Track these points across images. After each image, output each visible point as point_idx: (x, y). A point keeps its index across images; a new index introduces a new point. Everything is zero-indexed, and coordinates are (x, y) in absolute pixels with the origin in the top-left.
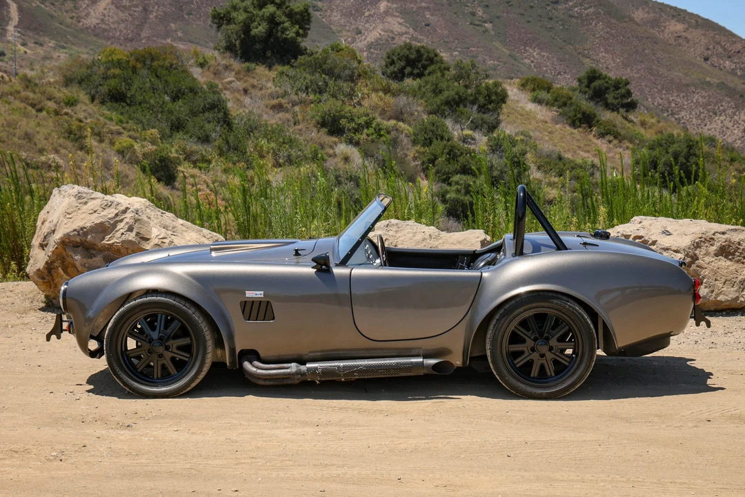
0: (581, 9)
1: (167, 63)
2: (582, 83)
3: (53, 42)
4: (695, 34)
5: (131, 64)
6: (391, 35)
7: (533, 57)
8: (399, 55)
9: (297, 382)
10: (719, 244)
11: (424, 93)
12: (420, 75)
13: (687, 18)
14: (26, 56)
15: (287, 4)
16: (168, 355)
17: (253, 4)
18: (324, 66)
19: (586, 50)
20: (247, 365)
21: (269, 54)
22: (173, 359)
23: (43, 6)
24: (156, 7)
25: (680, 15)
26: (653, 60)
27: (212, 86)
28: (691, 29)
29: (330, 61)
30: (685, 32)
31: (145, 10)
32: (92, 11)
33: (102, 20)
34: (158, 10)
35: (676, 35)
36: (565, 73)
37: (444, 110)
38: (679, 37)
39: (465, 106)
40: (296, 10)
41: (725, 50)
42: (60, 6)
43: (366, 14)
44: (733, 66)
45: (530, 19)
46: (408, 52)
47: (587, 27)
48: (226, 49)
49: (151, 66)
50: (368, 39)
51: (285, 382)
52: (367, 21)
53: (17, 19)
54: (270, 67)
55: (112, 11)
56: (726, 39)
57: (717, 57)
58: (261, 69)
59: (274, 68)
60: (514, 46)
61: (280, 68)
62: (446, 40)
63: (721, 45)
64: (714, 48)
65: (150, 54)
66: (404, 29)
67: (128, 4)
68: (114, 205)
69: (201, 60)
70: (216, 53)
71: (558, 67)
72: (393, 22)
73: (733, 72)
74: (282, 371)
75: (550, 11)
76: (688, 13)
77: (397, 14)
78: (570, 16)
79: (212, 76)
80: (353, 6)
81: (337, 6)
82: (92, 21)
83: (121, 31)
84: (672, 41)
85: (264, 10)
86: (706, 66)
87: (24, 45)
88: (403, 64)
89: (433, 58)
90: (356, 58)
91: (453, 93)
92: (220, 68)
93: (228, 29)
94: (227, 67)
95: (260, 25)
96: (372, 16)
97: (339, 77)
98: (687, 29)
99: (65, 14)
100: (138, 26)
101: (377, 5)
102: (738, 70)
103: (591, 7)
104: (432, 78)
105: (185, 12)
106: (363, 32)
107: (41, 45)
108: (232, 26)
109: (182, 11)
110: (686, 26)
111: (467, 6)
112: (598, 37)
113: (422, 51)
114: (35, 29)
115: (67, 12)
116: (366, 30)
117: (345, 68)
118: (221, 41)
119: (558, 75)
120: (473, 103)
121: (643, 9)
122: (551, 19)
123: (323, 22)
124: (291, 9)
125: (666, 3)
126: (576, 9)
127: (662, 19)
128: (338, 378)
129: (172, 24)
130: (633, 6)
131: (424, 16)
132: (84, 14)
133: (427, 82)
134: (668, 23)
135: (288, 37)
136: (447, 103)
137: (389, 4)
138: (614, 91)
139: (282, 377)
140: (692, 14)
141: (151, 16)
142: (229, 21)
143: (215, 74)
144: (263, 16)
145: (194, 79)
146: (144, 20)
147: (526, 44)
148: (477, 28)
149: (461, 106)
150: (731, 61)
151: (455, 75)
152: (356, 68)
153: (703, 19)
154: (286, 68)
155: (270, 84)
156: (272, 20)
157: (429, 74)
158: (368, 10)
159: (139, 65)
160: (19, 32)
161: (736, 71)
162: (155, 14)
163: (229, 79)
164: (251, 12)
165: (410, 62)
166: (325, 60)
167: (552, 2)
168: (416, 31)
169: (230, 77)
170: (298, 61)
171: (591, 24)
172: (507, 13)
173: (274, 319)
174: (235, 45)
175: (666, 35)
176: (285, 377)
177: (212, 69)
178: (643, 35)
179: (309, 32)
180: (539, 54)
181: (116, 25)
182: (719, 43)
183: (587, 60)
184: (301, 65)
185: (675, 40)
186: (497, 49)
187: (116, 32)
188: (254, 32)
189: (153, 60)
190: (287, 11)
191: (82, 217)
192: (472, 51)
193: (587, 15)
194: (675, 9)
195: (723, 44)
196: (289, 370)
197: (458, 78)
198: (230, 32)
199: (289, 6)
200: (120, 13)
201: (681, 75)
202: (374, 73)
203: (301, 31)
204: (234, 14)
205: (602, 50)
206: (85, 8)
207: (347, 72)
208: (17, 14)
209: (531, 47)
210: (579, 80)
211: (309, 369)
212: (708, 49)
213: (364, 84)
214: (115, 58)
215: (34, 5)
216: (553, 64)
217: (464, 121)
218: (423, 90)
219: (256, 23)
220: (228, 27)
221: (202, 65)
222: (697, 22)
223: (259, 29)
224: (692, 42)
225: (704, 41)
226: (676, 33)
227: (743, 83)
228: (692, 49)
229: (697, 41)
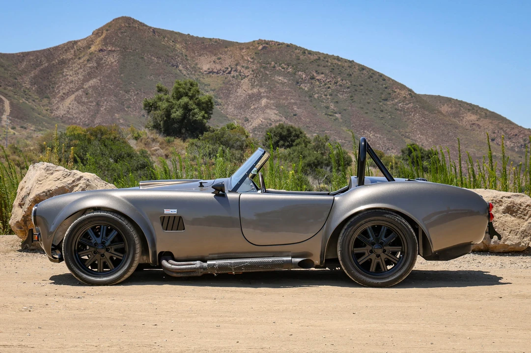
0: (403, 105)
1: (112, 137)
2: (405, 153)
3: (34, 126)
4: (484, 123)
5: (87, 137)
6: (269, 122)
7: (370, 137)
8: (275, 132)
9: (200, 274)
10: (506, 205)
11: (293, 158)
12: (289, 146)
13: (479, 111)
14: (15, 136)
15: (197, 96)
16: (108, 255)
17: (173, 96)
18: (222, 139)
19: (406, 133)
20: (164, 263)
21: (183, 131)
22: (111, 258)
23: (27, 102)
24: (105, 103)
25: (474, 109)
26: (455, 140)
27: (143, 153)
28: (482, 119)
29: (226, 136)
30: (477, 120)
31: (98, 104)
32: (61, 106)
33: (68, 111)
34: (107, 105)
35: (471, 123)
36: (392, 149)
37: (306, 170)
38: (473, 124)
39: (322, 168)
40: (203, 101)
42: (39, 102)
43: (252, 107)
44: (512, 145)
45: (367, 111)
46: (281, 131)
47: (408, 117)
48: (153, 127)
49: (101, 138)
50: (253, 125)
51: (192, 275)
52: (253, 112)
53: (9, 111)
54: (184, 140)
55: (75, 105)
56: (507, 126)
57: (501, 138)
58: (178, 141)
59: (187, 140)
60: (356, 129)
61: (191, 140)
62: (308, 125)
63: (503, 130)
64: (498, 132)
65: (100, 130)
66: (278, 118)
67: (86, 101)
68: (72, 174)
69: (136, 135)
70: (147, 130)
71: (387, 145)
72: (271, 113)
73: (512, 149)
74: (190, 266)
75: (381, 105)
76: (480, 108)
77: (274, 107)
78: (396, 109)
79: (143, 146)
80: (243, 102)
81: (232, 102)
82: (61, 112)
83: (80, 119)
84: (468, 127)
85: (180, 100)
86: (493, 144)
87: (13, 128)
88: (277, 138)
89: (299, 135)
90: (245, 134)
91: (313, 158)
92: (149, 140)
93: (155, 114)
94: (154, 140)
95: (177, 111)
96: (256, 109)
97: (232, 147)
98: (479, 119)
99: (42, 108)
100: (92, 115)
101: (260, 101)
102: (516, 148)
103: (411, 103)
104: (299, 148)
105: (126, 106)
106: (250, 119)
107: (25, 128)
108: (158, 112)
109: (124, 105)
110: (478, 117)
111: (323, 102)
112: (416, 124)
113: (291, 129)
114: (21, 118)
115: (43, 106)
116: (252, 118)
117: (237, 140)
118: (150, 122)
119: (387, 150)
120: (327, 165)
121: (447, 105)
122: (382, 111)
123: (222, 113)
124: (199, 100)
125: (464, 100)
126: (400, 105)
127: (461, 112)
128: (230, 272)
129: (116, 114)
130: (440, 102)
131: (293, 109)
132: (55, 108)
133: (294, 151)
134: (465, 115)
135: (197, 119)
136: (309, 165)
137: (268, 101)
138: (427, 159)
139: (189, 270)
140: (482, 108)
141: (102, 109)
142: (156, 108)
143: (146, 144)
144: (179, 105)
145: (131, 148)
146: (97, 111)
147: (364, 129)
148: (331, 117)
149: (319, 167)
150: (511, 141)
151: (314, 146)
152: (244, 140)
153: (490, 112)
154: (196, 140)
155: (184, 152)
156: (186, 108)
157: (296, 145)
158: (254, 105)
159: (93, 138)
160: (10, 120)
161: (514, 148)
162: (104, 107)
163: (155, 148)
164: (171, 102)
165: (283, 138)
166: (223, 134)
167: (383, 100)
168: (287, 119)
169: (156, 146)
170: (204, 135)
171: (411, 115)
172: (352, 106)
173: (184, 229)
174: (160, 125)
175: (464, 123)
176: (191, 270)
177: (143, 141)
178: (447, 123)
179: (212, 116)
180: (374, 136)
181: (77, 115)
182: (502, 129)
183: (408, 140)
184: (206, 138)
185: (470, 127)
186: (344, 131)
187: (77, 120)
188: (173, 115)
189: (102, 134)
190: (196, 101)
191: (49, 183)
192: (326, 133)
193: (408, 108)
194: (470, 105)
195: (505, 129)
196: (194, 266)
197: (316, 148)
198: (156, 115)
199: (198, 98)
200: (81, 107)
201: (475, 150)
202: (257, 144)
203: (206, 115)
204: (159, 103)
205: (419, 133)
206: (57, 103)
207: (238, 143)
208: (9, 108)
209: (368, 131)
210: (403, 151)
211: (208, 265)
212: (494, 133)
213: (250, 152)
214: (76, 133)
215: (21, 101)
216: (384, 142)
217: (321, 178)
218: (292, 156)
219: (175, 109)
220: (155, 112)
221: (136, 138)
222: (486, 114)
223: (177, 114)
224: (482, 128)
225: (491, 127)
226: (471, 121)
227: (520, 157)
228: (483, 133)
229: (486, 127)
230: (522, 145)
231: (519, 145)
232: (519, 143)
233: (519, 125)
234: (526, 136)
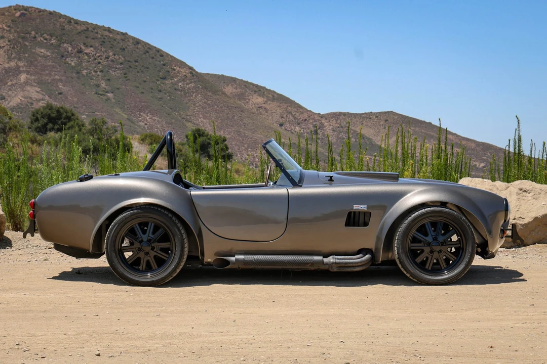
0: (183, 84)
2: (189, 139)
4: (271, 106)
6: (30, 101)
7: (147, 120)
8: (42, 113)
13: (266, 93)
19: (188, 116)
25: (260, 91)
26: (240, 125)
28: (269, 102)
30: (264, 104)
35: (257, 106)
38: (260, 107)
41: (295, 118)
43: (9, 84)
44: (302, 131)
45: (143, 91)
47: (189, 98)
50: (12, 103)
52: (10, 90)
56: (296, 110)
57: (289, 123)
60: (131, 111)
62: (76, 106)
63: (292, 115)
64: (287, 117)
66: (41, 96)
72: (32, 91)
73: (301, 135)
75: (160, 85)
76: (267, 89)
77: (35, 84)
78: (175, 89)
84: (255, 110)
86: (281, 130)
89: (70, 117)
96: (14, 86)
98: (266, 102)
101: (18, 77)
102: (306, 134)
103: (191, 83)
106: (6, 98)
110: (265, 99)
111: (93, 79)
112: (198, 106)
116: (9, 96)
121: (232, 85)
122: (160, 91)
125: (249, 81)
126: (180, 84)
127: (247, 93)
130: (224, 83)
131: (58, 86)
134: (251, 97)
137: (28, 77)
140: (270, 90)
147: (141, 110)
148: (101, 97)
150: (300, 127)
153: (278, 94)
157: (68, 129)
158: (11, 80)
161: (304, 134)
165: (52, 120)
167: (161, 78)
168: (51, 98)
171: (192, 96)
172: (125, 86)
175: (250, 106)
178: (232, 105)
180: (152, 118)
182: (290, 113)
183: (190, 124)
185: (257, 110)
186: (117, 113)
192: (97, 114)
193: (189, 88)
194: (257, 86)
195: (294, 114)
197: (92, 132)
202: (22, 127)
205: (201, 116)
209: (145, 113)
212: (283, 117)
213: (15, 135)
222: (273, 96)
224: (270, 112)
225: (279, 111)
226: (258, 104)
227: (310, 144)
228: (270, 117)
229: (274, 111)
230: (311, 131)
231: (309, 131)
232: (308, 129)
233: (309, 109)
234: (315, 121)
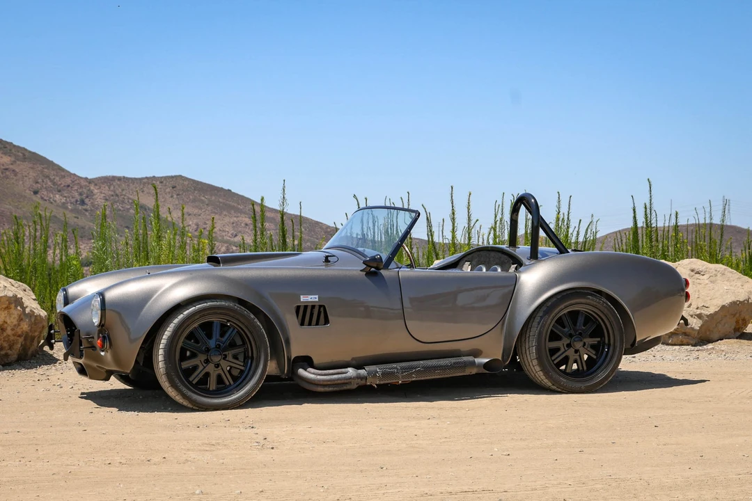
4: (22, 167)
13: (13, 151)
25: (5, 148)
28: (18, 162)
30: (12, 164)
35: (3, 167)
38: (6, 169)
41: (54, 184)
44: (63, 200)
56: (56, 173)
57: (47, 190)
63: (50, 179)
64: (43, 182)
73: (64, 206)
76: (15, 146)
86: (37, 198)
98: (15, 162)
102: (69, 204)
110: (13, 159)
140: (19, 147)
150: (61, 195)
153: (30, 152)
161: (67, 205)
182: (48, 177)
185: (3, 173)
195: (52, 178)
212: (37, 183)
222: (24, 155)
224: (19, 175)
225: (32, 174)
226: (3, 165)
227: (75, 217)
228: (21, 182)
229: (25, 174)
230: (77, 201)
231: (73, 200)
232: (73, 198)
233: (72, 172)
234: (81, 187)
